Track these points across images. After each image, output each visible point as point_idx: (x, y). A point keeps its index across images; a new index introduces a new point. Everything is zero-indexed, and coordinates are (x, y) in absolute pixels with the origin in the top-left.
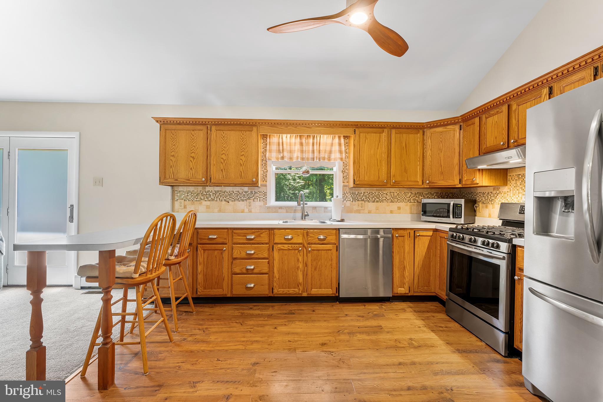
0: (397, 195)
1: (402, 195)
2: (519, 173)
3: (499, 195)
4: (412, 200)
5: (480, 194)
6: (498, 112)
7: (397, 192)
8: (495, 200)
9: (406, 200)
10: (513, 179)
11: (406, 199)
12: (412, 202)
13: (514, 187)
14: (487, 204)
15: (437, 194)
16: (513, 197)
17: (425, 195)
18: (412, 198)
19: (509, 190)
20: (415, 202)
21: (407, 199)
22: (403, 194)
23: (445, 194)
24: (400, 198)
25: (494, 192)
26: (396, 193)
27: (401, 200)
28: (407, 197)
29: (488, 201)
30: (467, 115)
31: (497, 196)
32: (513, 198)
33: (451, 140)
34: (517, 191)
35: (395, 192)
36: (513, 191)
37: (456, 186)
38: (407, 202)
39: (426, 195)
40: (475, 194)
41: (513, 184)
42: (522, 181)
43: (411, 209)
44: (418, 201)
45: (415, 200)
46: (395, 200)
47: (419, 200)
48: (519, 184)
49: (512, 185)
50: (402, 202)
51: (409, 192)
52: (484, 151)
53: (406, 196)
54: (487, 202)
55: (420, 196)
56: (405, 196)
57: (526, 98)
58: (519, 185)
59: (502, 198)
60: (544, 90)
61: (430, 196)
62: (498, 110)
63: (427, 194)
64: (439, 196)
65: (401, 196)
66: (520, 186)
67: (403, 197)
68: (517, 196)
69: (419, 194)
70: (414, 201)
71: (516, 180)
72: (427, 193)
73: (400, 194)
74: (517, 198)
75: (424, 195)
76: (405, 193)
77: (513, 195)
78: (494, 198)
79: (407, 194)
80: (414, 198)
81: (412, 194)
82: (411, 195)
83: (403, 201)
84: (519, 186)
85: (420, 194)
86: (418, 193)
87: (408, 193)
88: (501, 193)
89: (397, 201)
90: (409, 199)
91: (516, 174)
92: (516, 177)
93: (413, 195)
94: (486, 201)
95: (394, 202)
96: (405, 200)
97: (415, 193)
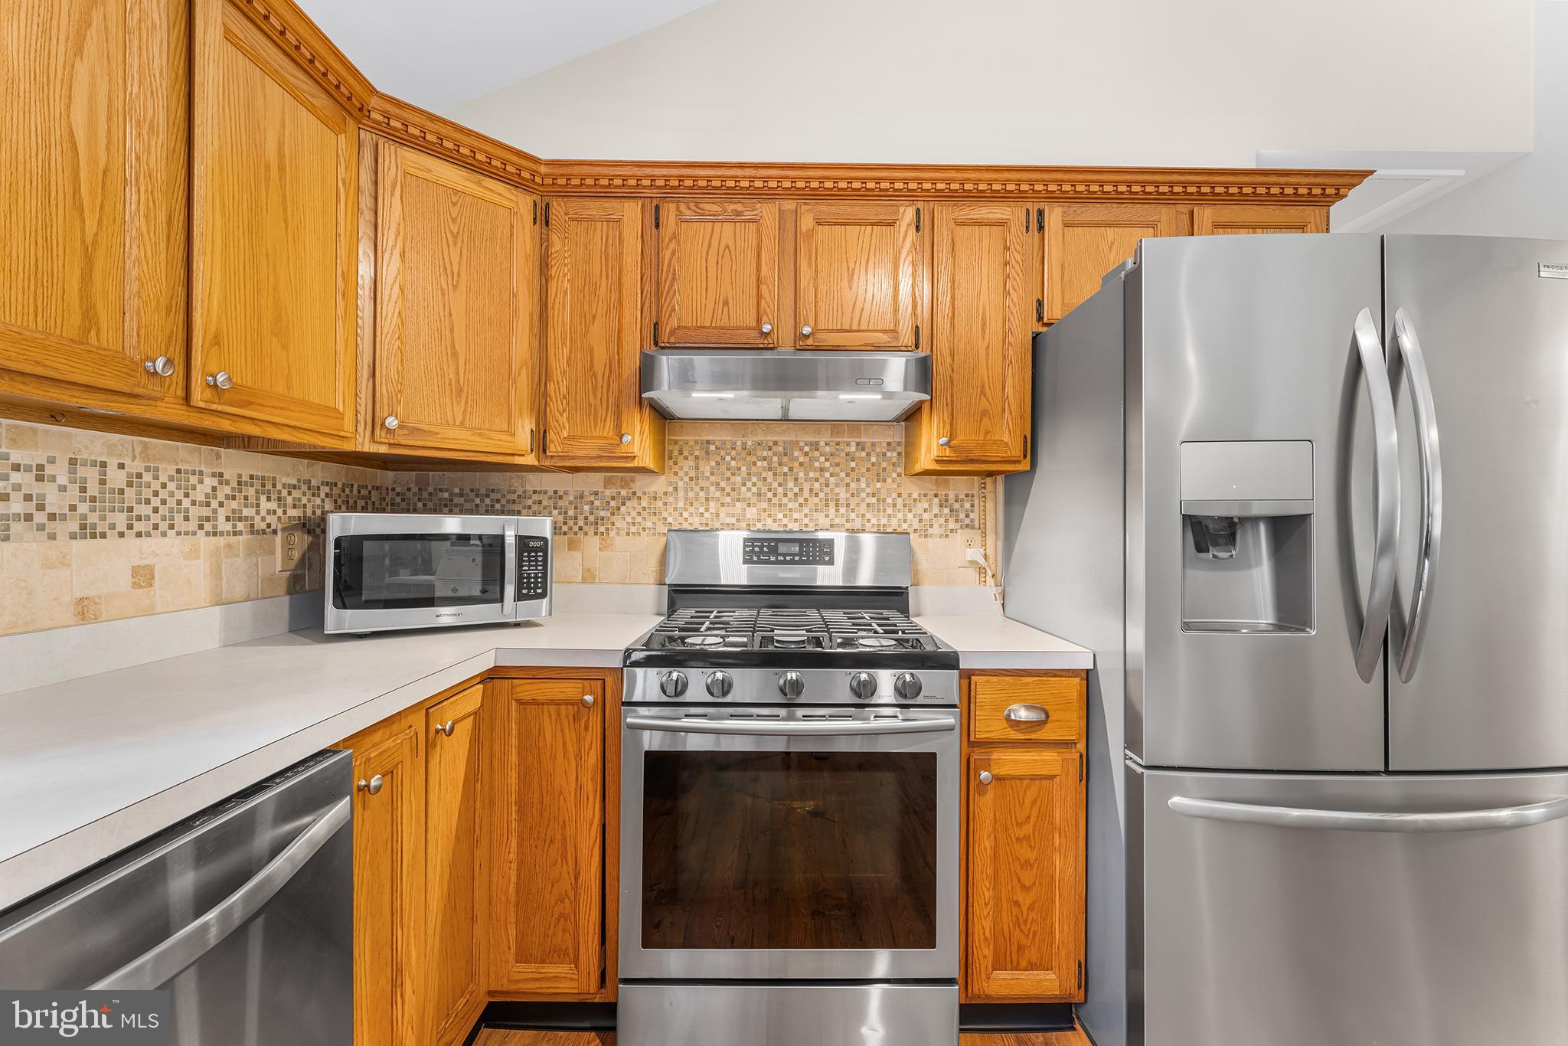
0: (130, 484)
1: (164, 486)
2: (708, 438)
3: (628, 503)
4: (221, 519)
5: (535, 497)
6: (738, 213)
7: (127, 462)
8: (614, 519)
9: (187, 518)
10: (686, 453)
11: (187, 510)
12: (222, 534)
13: (691, 479)
14: (576, 534)
15: (331, 490)
16: (686, 510)
17: (284, 493)
18: (221, 504)
19: (671, 489)
20: (241, 532)
21: (194, 512)
22: (171, 478)
23: (359, 492)
24: (150, 508)
25: (608, 493)
26: (121, 466)
27: (155, 518)
28: (193, 503)
29: (581, 523)
30: (586, 170)
31: (623, 509)
32: (686, 515)
33: (498, 248)
34: (702, 494)
35: (113, 464)
36: (686, 492)
37: (516, 458)
38: (194, 533)
39: (290, 494)
40: (511, 497)
41: (686, 469)
42: (718, 463)
43: (216, 573)
44: (252, 526)
45: (240, 519)
46: (111, 517)
47: (257, 519)
48: (706, 470)
49: (681, 474)
50: (164, 534)
51: (203, 468)
52: (672, 340)
53: (187, 495)
54: (576, 529)
55: (263, 498)
56: (179, 495)
57: (849, 210)
58: (707, 474)
59: (644, 514)
60: (905, 210)
61: (304, 500)
62: (739, 207)
63: (294, 487)
64: (339, 502)
65: (156, 494)
66: (713, 479)
67: (172, 503)
68: (702, 510)
69: (257, 484)
70: (234, 526)
71: (697, 458)
72: (294, 482)
73: (147, 477)
74: (702, 514)
75: (279, 492)
76: (179, 471)
77: (685, 504)
78: (609, 512)
79: (194, 480)
80: (234, 504)
81: (220, 483)
82: (214, 489)
83: (171, 527)
84: (708, 478)
85: (263, 485)
86: (252, 477)
87: (201, 473)
88: (639, 498)
89: (130, 527)
90: (206, 512)
91: (697, 438)
92: (698, 447)
93: (227, 490)
94: (571, 523)
95: (103, 536)
96: (178, 519)
97: (240, 476)
